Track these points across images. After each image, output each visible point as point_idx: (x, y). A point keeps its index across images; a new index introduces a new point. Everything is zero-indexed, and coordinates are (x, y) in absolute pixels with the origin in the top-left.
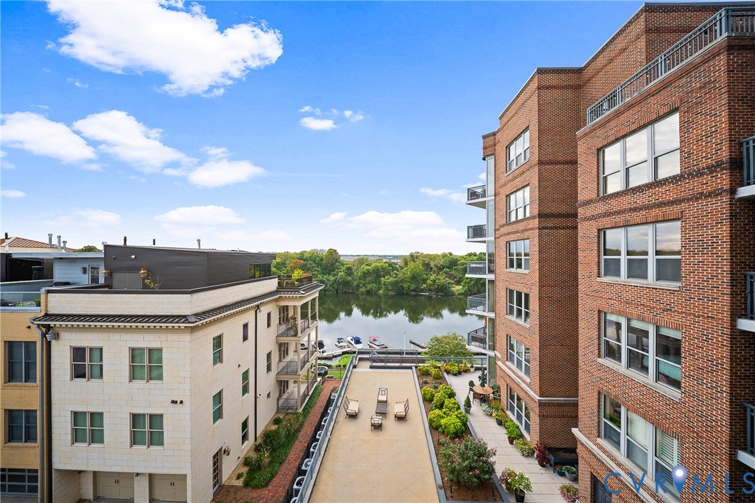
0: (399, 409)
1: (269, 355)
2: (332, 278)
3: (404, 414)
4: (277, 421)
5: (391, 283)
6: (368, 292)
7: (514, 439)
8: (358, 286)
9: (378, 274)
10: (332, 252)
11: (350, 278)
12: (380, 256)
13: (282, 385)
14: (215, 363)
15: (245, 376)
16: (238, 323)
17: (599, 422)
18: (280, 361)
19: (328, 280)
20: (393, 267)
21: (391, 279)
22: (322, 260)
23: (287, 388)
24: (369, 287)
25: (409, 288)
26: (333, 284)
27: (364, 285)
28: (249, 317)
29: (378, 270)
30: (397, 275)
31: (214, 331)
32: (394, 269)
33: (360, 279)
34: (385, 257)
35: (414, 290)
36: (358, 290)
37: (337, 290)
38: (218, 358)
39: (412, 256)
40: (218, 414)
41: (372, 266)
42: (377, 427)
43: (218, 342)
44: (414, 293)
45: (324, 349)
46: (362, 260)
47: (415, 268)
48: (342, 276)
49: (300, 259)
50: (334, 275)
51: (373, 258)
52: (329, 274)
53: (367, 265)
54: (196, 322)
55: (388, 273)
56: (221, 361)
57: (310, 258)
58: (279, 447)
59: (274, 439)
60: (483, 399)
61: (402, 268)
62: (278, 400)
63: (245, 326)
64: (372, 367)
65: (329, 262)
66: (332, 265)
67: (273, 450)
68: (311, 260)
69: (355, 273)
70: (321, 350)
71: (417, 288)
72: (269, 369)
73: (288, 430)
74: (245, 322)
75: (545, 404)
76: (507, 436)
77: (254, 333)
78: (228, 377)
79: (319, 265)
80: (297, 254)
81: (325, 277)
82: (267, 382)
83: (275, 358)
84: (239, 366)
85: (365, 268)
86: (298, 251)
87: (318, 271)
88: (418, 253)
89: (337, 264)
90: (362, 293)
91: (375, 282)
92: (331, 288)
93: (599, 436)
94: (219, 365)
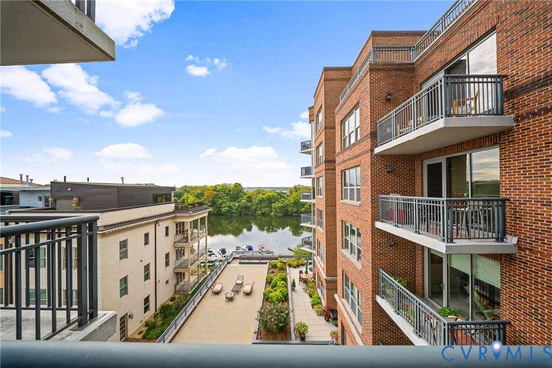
0: (247, 288)
1: (167, 256)
2: (237, 204)
3: (250, 291)
4: (172, 299)
5: (280, 208)
6: (263, 214)
7: (314, 305)
8: (256, 210)
9: (270, 201)
10: (238, 185)
11: (250, 204)
12: (274, 188)
13: (179, 276)
14: (121, 258)
15: (147, 268)
16: (141, 232)
17: (343, 289)
18: (177, 259)
19: (234, 206)
20: (281, 196)
21: (279, 205)
22: (230, 191)
23: (184, 278)
24: (264, 210)
25: (292, 211)
26: (238, 208)
27: (260, 209)
28: (150, 229)
29: (270, 198)
30: (283, 201)
31: (122, 237)
32: (281, 197)
33: (257, 205)
34: (278, 188)
35: (296, 212)
36: (255, 213)
37: (240, 213)
38: (124, 255)
39: (295, 187)
40: (124, 291)
41: (266, 195)
42: (230, 299)
43: (124, 244)
44: (296, 214)
45: (225, 255)
46: (259, 191)
47: (297, 196)
48: (244, 202)
49: (214, 190)
50: (238, 202)
51: (269, 190)
52: (235, 201)
53: (263, 194)
54: (104, 230)
55: (277, 200)
56: (126, 257)
57: (222, 190)
58: (170, 315)
59: (167, 309)
60: (305, 281)
61: (288, 196)
62: (175, 286)
63: (147, 235)
64: (240, 263)
65: (235, 192)
66: (237, 194)
67: (165, 317)
68: (222, 191)
69: (254, 200)
70: (224, 255)
71: (298, 211)
72: (167, 264)
73: (178, 304)
74: (146, 232)
75: (329, 281)
76: (311, 304)
77: (154, 240)
78: (133, 268)
79: (227, 194)
80: (213, 187)
81: (232, 203)
82: (165, 273)
83: (173, 257)
84: (141, 261)
85: (261, 196)
86: (214, 185)
87: (227, 199)
88: (300, 185)
89: (241, 194)
90: (259, 215)
91: (268, 207)
92: (236, 211)
93: (343, 298)
94: (125, 260)
